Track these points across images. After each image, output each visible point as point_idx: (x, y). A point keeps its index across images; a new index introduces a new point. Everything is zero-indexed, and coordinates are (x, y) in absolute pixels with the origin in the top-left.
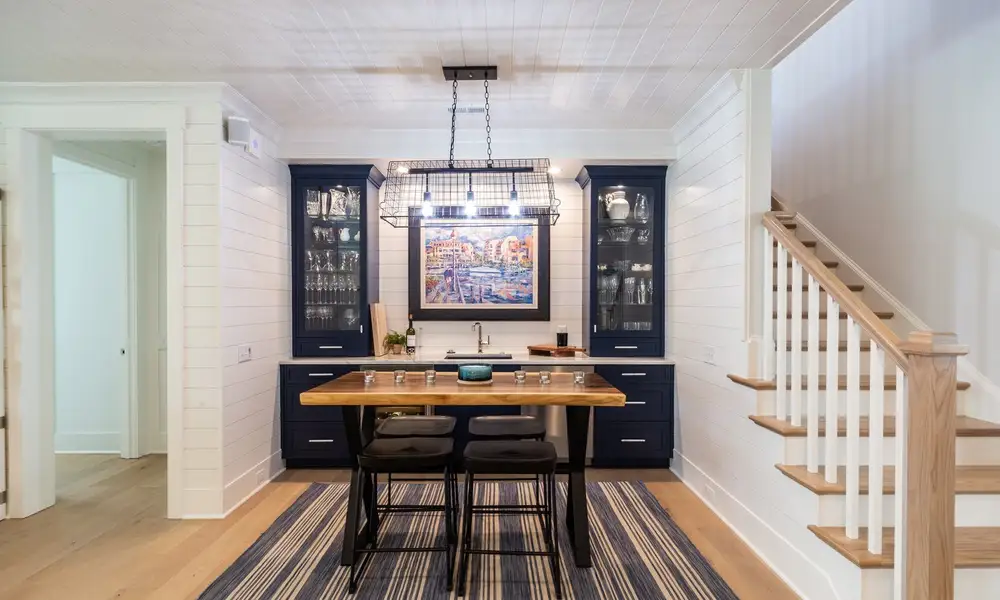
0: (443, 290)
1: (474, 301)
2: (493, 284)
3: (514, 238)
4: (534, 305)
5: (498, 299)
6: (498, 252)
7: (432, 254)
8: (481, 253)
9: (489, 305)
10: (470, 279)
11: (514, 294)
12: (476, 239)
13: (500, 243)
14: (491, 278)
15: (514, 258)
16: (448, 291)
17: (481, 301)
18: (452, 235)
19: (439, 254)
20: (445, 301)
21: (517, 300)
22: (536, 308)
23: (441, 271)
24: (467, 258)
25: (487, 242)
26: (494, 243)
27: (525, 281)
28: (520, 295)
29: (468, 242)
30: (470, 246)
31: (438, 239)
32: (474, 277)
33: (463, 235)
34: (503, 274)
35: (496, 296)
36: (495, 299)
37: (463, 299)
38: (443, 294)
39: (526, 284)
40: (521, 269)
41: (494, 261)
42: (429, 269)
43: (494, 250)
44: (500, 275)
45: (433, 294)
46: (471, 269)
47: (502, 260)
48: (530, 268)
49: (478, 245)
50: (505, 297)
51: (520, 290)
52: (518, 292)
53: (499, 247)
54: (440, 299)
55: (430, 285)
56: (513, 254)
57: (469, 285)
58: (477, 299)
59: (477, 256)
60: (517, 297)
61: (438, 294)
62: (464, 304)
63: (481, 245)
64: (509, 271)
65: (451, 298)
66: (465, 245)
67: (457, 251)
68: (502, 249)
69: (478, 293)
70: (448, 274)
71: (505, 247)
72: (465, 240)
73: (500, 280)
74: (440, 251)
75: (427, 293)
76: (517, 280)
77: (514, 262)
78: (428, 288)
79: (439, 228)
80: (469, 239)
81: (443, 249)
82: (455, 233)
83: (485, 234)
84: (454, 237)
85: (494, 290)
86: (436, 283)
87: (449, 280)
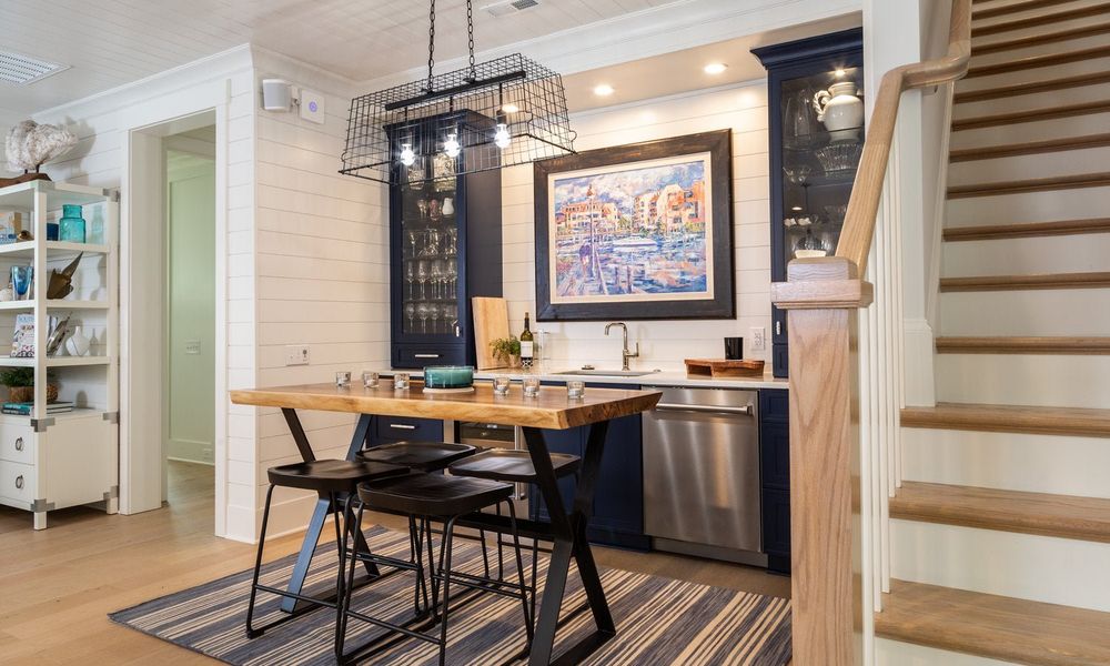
0: (579, 276)
1: (620, 291)
2: (646, 263)
3: (676, 188)
4: (709, 294)
5: (653, 286)
6: (653, 212)
7: (563, 224)
8: (628, 217)
9: (641, 296)
10: (614, 256)
11: (678, 277)
12: (622, 194)
13: (656, 198)
14: (644, 253)
15: (676, 220)
16: (585, 277)
17: (630, 291)
18: (589, 194)
19: (572, 222)
20: (581, 293)
21: (683, 287)
22: (712, 298)
23: (576, 248)
24: (611, 226)
25: (637, 199)
26: (647, 199)
27: (693, 256)
28: (687, 278)
29: (610, 201)
30: (612, 206)
31: (571, 200)
32: (620, 254)
33: (605, 190)
34: (660, 246)
35: (651, 282)
36: (650, 286)
37: (605, 287)
38: (579, 282)
39: (695, 260)
40: (686, 236)
41: (647, 227)
42: (560, 245)
43: (647, 209)
44: (655, 248)
45: (565, 283)
46: (615, 242)
47: (659, 224)
48: (702, 234)
49: (624, 204)
50: (665, 283)
51: (686, 269)
52: (683, 273)
53: (654, 204)
54: (575, 289)
55: (564, 268)
56: (676, 213)
57: (612, 266)
58: (625, 286)
59: (622, 222)
60: (683, 281)
61: (572, 283)
62: (607, 295)
63: (628, 203)
64: (669, 240)
65: (589, 287)
66: (606, 205)
67: (595, 216)
68: (658, 207)
69: (624, 278)
70: (585, 251)
71: (662, 203)
72: (606, 198)
73: (656, 256)
74: (574, 218)
75: (558, 280)
76: (681, 255)
77: (676, 226)
78: (558, 274)
79: (571, 185)
80: (611, 196)
81: (577, 215)
82: (593, 190)
83: (634, 186)
84: (592, 197)
85: (647, 272)
86: (569, 267)
87: (586, 259)
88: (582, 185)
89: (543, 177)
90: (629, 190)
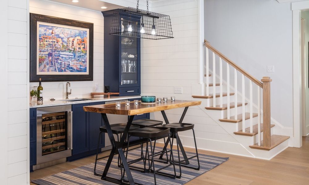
0: (48, 64)
1: (61, 71)
2: (70, 61)
3: (79, 38)
4: (87, 73)
5: (72, 70)
7: (42, 43)
8: (65, 44)
9: (68, 73)
10: (60, 58)
12: (63, 36)
13: (74, 40)
14: (70, 58)
15: (79, 48)
16: (50, 65)
17: (65, 71)
18: (52, 33)
19: (46, 43)
20: (48, 71)
23: (47, 53)
24: (59, 47)
25: (68, 39)
26: (71, 39)
27: (83, 60)
28: (82, 67)
29: (59, 37)
30: (60, 39)
31: (45, 34)
32: (62, 58)
33: (57, 33)
34: (75, 56)
35: (72, 68)
36: (71, 70)
37: (57, 69)
38: (47, 66)
39: (84, 62)
40: (82, 54)
41: (71, 49)
43: (71, 44)
44: (73, 57)
45: (42, 66)
46: (61, 53)
47: (74, 49)
48: (86, 54)
49: (64, 40)
51: (82, 65)
52: (81, 66)
53: (73, 42)
54: (46, 69)
55: (41, 60)
56: (79, 46)
57: (59, 61)
58: (63, 69)
59: (63, 46)
60: (80, 68)
61: (45, 66)
62: (58, 72)
63: (65, 40)
64: (77, 55)
65: (51, 69)
66: (58, 39)
67: (54, 42)
68: (74, 43)
69: (63, 66)
70: (50, 55)
71: (75, 42)
72: (58, 36)
73: (73, 59)
74: (46, 41)
75: (39, 65)
76: (80, 60)
77: (79, 50)
78: (40, 63)
79: (45, 28)
80: (60, 36)
81: (48, 40)
82: (53, 32)
83: (67, 34)
84: (53, 35)
85: (71, 65)
86: (44, 60)
87: (51, 58)
88: (50, 29)
89: (35, 21)
90: (66, 35)
